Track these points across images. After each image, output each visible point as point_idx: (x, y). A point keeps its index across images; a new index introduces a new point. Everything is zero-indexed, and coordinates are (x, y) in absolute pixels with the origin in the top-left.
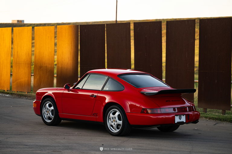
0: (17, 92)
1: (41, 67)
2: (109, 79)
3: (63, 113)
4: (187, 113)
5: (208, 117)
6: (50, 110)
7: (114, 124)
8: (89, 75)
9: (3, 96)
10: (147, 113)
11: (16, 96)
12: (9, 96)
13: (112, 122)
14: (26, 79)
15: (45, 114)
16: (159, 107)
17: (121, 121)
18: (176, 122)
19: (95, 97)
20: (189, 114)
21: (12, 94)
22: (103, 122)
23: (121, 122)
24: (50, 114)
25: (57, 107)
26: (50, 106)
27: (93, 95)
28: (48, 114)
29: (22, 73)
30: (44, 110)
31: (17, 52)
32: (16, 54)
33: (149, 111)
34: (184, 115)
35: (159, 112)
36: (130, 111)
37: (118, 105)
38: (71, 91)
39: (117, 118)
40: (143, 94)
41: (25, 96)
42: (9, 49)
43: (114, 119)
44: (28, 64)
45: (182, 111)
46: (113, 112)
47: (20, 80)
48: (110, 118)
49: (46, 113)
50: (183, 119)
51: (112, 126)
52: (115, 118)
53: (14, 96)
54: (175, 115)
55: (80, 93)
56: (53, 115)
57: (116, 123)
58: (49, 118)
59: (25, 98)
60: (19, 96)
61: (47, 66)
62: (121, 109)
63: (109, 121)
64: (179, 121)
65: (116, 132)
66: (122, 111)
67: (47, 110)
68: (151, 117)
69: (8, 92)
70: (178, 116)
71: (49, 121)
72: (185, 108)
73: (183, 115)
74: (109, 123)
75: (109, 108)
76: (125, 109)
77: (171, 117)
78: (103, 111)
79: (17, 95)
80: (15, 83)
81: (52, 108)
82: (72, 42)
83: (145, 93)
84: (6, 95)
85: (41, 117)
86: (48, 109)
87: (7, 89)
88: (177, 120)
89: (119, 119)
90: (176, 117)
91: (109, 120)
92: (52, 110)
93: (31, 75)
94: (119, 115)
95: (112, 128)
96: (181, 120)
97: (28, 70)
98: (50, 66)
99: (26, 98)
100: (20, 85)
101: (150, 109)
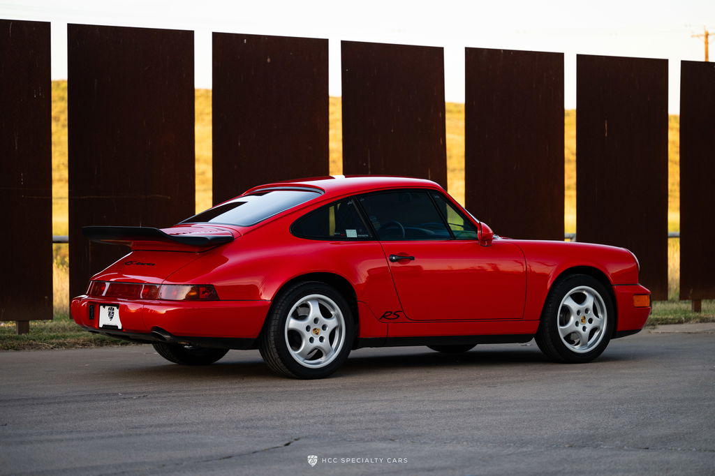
18: (101, 325)
64: (108, 322)
90: (102, 308)
96: (113, 322)
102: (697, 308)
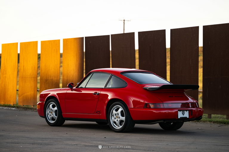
0: (23, 105)
1: (46, 80)
2: (113, 76)
3: (66, 113)
4: (190, 109)
5: (212, 121)
6: (54, 111)
7: (117, 120)
8: (92, 74)
9: (9, 109)
10: (150, 107)
11: (21, 109)
12: (15, 109)
13: (115, 118)
14: (32, 93)
15: (48, 115)
16: (162, 101)
17: (124, 116)
18: (179, 117)
19: (98, 94)
20: (192, 110)
21: (18, 107)
22: (106, 119)
23: (124, 118)
24: (54, 115)
25: (60, 108)
26: (54, 106)
27: (96, 93)
28: (52, 115)
29: (28, 86)
30: (48, 111)
31: (24, 66)
32: (22, 68)
33: (152, 106)
34: (188, 110)
35: (162, 107)
36: (133, 107)
37: (121, 102)
38: (75, 90)
39: (120, 114)
40: (146, 89)
41: (31, 109)
42: (16, 64)
43: (116, 116)
44: (34, 78)
45: (185, 107)
46: (116, 108)
47: (26, 94)
48: (113, 114)
49: (50, 114)
50: (186, 115)
51: (115, 122)
52: (118, 114)
53: (20, 109)
54: (179, 110)
55: (83, 92)
56: (56, 116)
57: (119, 120)
58: (53, 119)
59: (30, 110)
60: (25, 109)
61: (52, 79)
62: (124, 105)
63: (112, 118)
64: (182, 116)
65: (119, 128)
66: (125, 107)
67: (51, 111)
68: (154, 111)
69: (14, 106)
70: (181, 111)
71: (53, 122)
72: (188, 104)
73: (186, 111)
74: (112, 119)
75: (112, 105)
76: (128, 105)
77: (174, 112)
78: (106, 108)
79: (23, 108)
80: (21, 97)
81: (56, 108)
82: (78, 54)
83: (148, 88)
84: (12, 109)
85: (45, 119)
86: (51, 109)
87: (13, 103)
88: (180, 115)
89: (122, 115)
90: (179, 112)
91: (112, 116)
92: (56, 111)
93: (37, 91)
94: (122, 112)
95: (115, 124)
96: (185, 116)
97: (34, 83)
98: (56, 79)
99: (32, 110)
100: (26, 100)
101: (153, 103)
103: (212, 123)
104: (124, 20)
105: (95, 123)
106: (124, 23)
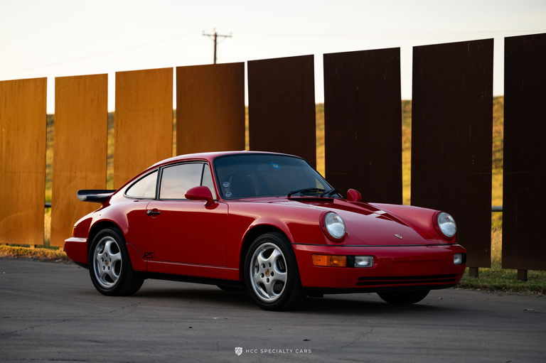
102: (523, 276)
103: (539, 294)
104: (216, 36)
105: (215, 287)
106: (215, 41)
